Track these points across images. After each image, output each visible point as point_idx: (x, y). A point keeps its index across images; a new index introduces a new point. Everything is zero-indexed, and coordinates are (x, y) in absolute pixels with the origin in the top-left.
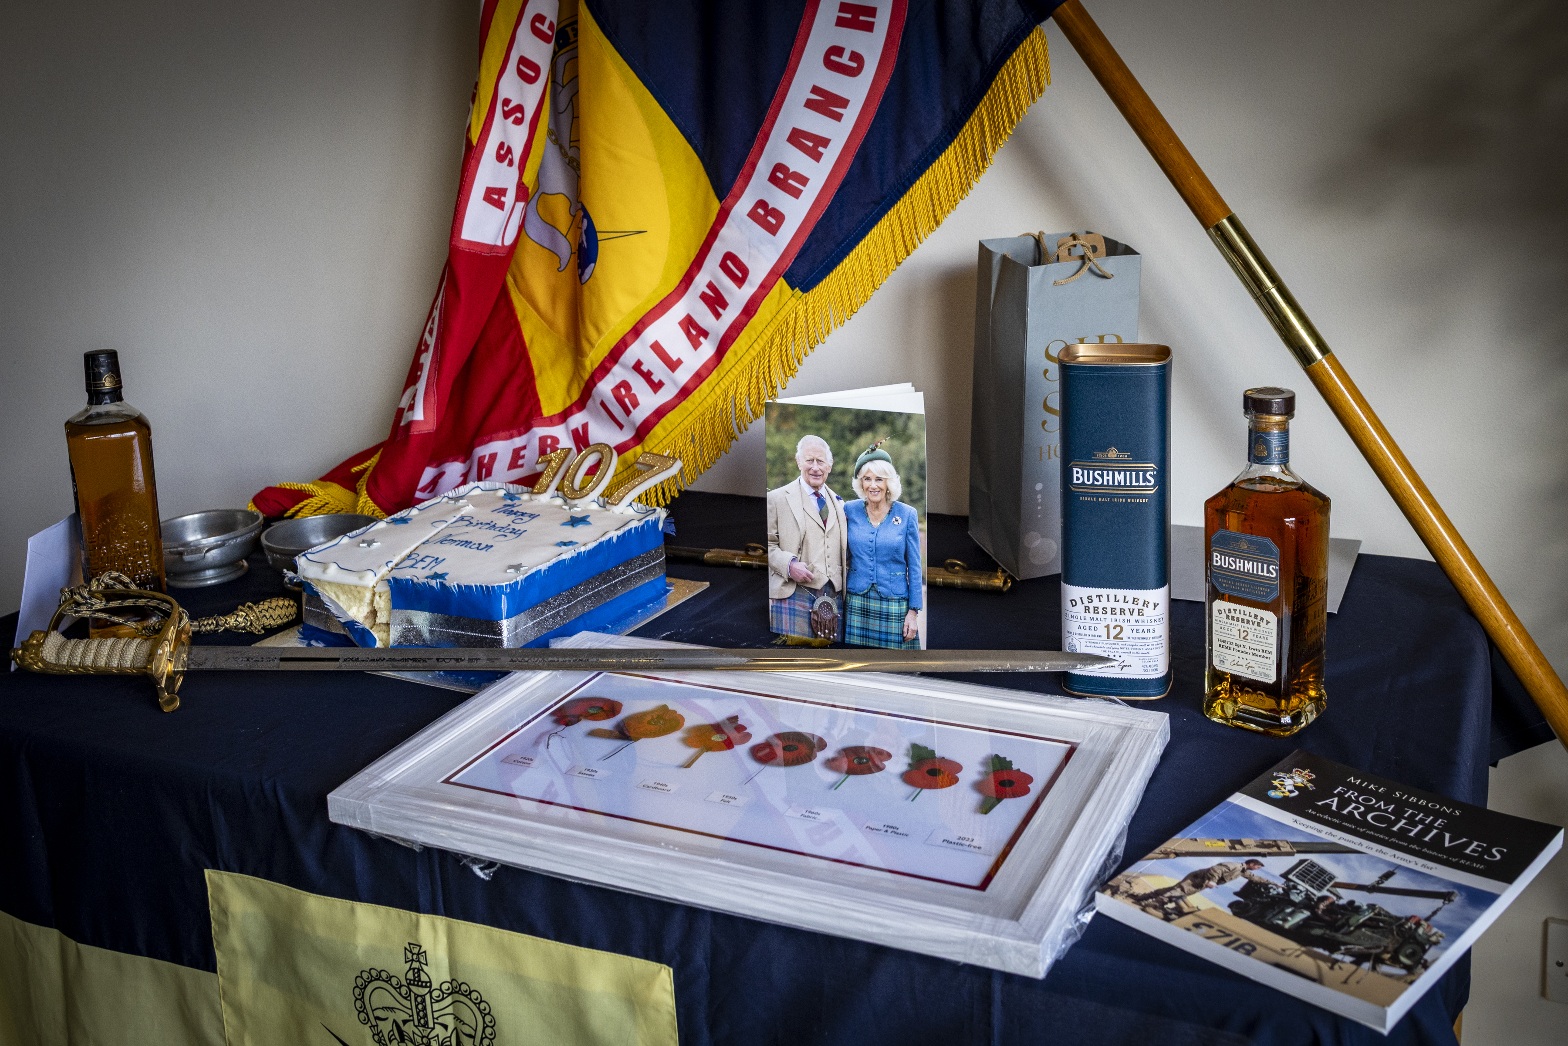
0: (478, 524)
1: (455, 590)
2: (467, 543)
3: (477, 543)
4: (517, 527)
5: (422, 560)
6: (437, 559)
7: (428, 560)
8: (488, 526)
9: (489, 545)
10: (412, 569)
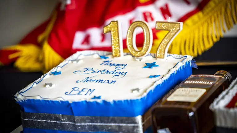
0: (98, 71)
1: (112, 103)
2: (100, 81)
3: (106, 80)
4: (121, 71)
5: (82, 91)
6: (90, 90)
7: (86, 91)
8: (104, 72)
9: (114, 80)
10: (79, 95)
